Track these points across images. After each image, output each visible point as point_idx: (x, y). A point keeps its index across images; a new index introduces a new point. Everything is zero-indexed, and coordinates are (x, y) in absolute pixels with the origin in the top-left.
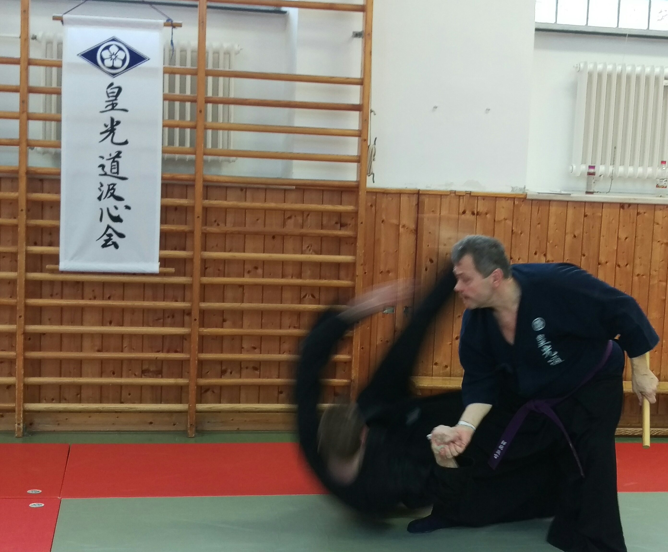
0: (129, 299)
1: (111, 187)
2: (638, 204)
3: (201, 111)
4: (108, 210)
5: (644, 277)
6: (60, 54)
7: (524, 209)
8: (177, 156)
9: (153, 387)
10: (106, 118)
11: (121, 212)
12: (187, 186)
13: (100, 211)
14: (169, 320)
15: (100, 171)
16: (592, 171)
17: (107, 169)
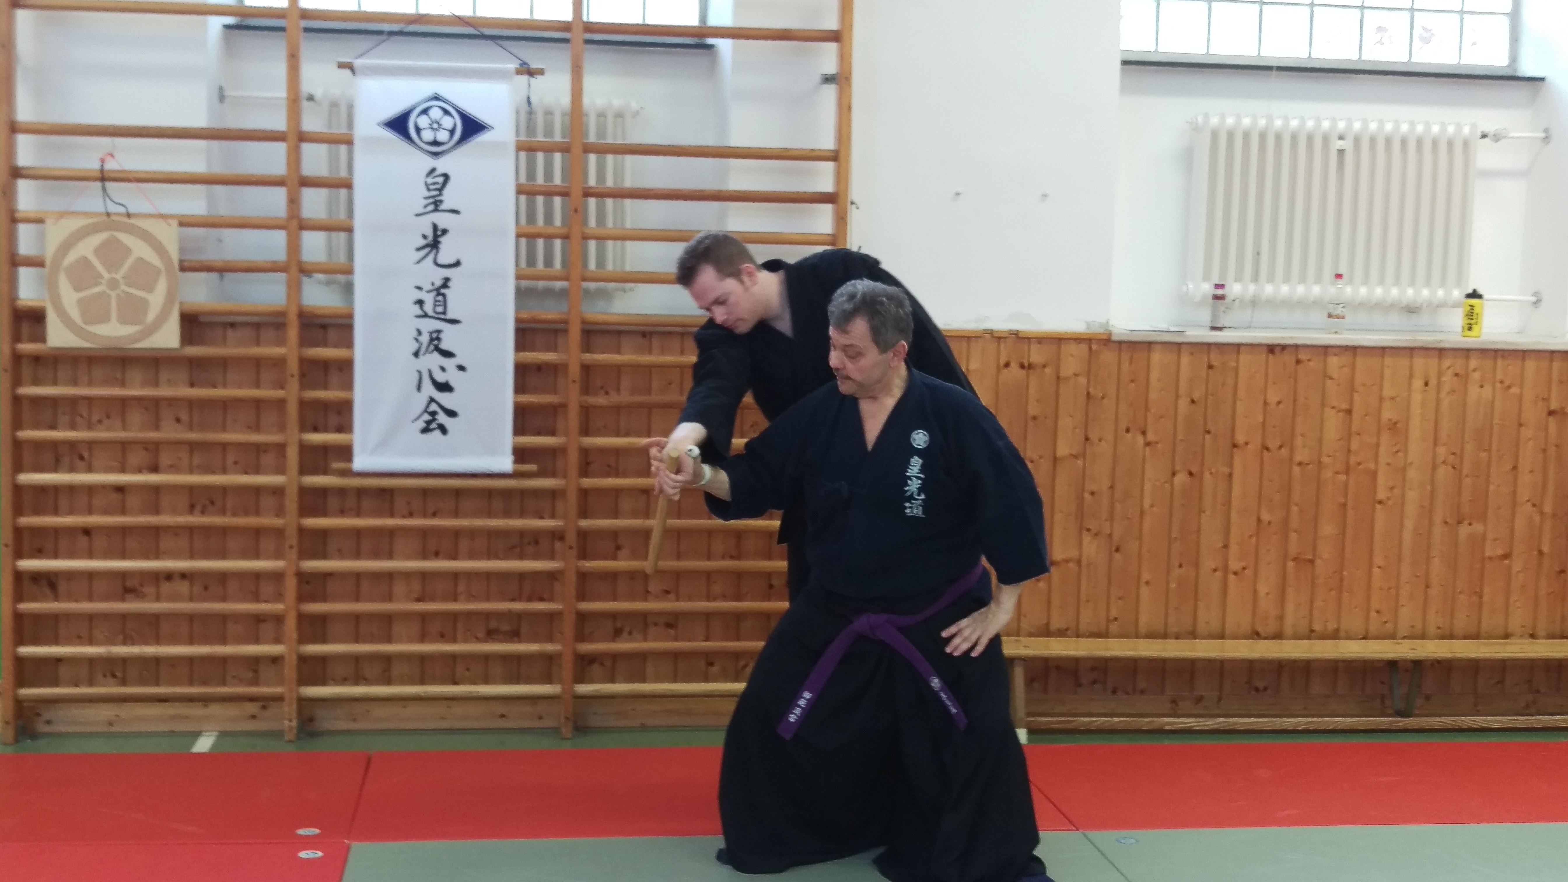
0: (466, 516)
1: (435, 335)
2: (1297, 347)
3: (576, 211)
4: (430, 372)
5: (1310, 466)
6: (350, 124)
7: (1108, 357)
8: (541, 284)
9: (505, 658)
10: (425, 226)
11: (452, 376)
12: (556, 332)
13: (417, 375)
14: (530, 549)
15: (417, 310)
16: (1220, 292)
17: (429, 308)
